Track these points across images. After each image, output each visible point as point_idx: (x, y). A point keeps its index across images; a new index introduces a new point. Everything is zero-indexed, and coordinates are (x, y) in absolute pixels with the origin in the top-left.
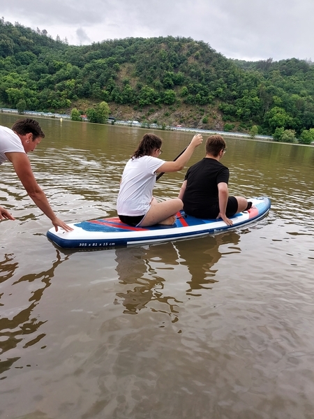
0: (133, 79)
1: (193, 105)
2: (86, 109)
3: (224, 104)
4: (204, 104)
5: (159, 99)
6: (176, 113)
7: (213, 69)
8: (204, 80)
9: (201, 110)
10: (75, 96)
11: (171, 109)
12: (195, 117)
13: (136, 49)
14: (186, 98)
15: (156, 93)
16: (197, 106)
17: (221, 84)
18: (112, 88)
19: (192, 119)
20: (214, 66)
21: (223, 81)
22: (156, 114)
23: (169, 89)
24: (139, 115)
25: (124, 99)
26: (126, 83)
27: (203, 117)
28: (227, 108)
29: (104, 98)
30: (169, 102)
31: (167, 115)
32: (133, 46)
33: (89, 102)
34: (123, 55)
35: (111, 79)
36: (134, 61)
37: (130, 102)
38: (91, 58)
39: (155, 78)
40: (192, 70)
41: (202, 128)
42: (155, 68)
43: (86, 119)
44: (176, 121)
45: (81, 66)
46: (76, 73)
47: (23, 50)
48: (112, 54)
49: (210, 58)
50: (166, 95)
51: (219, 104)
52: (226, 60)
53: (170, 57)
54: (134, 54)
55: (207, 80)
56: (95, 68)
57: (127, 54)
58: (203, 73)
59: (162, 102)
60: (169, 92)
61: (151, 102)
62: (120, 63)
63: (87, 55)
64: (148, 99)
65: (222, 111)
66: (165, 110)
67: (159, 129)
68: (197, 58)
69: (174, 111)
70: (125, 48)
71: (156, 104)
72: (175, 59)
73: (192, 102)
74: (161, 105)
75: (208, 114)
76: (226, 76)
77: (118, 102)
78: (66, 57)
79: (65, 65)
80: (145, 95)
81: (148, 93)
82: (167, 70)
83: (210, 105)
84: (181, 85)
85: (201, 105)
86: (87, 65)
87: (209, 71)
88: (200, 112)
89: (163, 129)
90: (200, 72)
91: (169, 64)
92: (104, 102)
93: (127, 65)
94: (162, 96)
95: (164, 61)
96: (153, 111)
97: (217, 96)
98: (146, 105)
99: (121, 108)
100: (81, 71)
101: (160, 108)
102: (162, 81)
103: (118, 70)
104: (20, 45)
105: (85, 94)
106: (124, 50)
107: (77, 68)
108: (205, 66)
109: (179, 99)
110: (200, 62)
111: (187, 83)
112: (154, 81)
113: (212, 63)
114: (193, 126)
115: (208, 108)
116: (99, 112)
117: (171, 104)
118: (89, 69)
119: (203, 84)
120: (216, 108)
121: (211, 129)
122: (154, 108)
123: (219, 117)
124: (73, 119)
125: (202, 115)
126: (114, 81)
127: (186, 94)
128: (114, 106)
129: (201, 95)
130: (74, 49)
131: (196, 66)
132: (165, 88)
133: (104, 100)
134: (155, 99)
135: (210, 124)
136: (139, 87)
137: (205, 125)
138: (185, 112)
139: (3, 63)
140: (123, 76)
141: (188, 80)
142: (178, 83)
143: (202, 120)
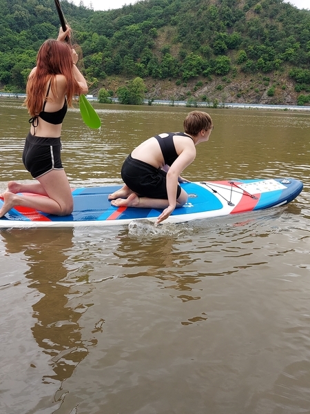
0: (174, 46)
1: (254, 73)
2: (117, 88)
3: (297, 69)
4: (269, 71)
5: (209, 69)
6: (232, 85)
7: (280, 24)
8: (267, 40)
9: (264, 79)
10: (103, 73)
11: (224, 80)
12: (257, 89)
13: (178, 8)
14: (244, 65)
15: (204, 61)
16: (259, 74)
17: (292, 43)
18: (148, 60)
19: (253, 92)
20: (281, 21)
21: (295, 40)
22: (206, 89)
23: (221, 54)
24: (183, 91)
25: (164, 73)
26: (165, 51)
27: (268, 88)
28: (300, 75)
29: (138, 73)
30: (222, 72)
31: (219, 89)
32: (173, 4)
33: (120, 79)
34: (161, 17)
35: (146, 48)
36: (175, 24)
37: (171, 76)
38: (122, 24)
39: (202, 43)
40: (252, 28)
41: (266, 103)
42: (202, 30)
43: (116, 101)
44: (232, 95)
45: (109, 36)
46: (104, 45)
47: (40, 22)
48: (148, 17)
49: (276, 10)
50: (218, 62)
51: (289, 69)
52: (297, 11)
53: (221, 13)
54: (174, 14)
55: (272, 40)
56: (126, 36)
57: (166, 16)
58: (266, 31)
59: (213, 72)
60: (221, 58)
61: (198, 73)
62: (158, 27)
63: (116, 21)
64: (194, 69)
65: (293, 78)
66: (217, 82)
67: (209, 107)
68: (257, 12)
69: (229, 82)
70: (164, 7)
71: (205, 76)
72: (229, 15)
73: (252, 69)
74: (212, 77)
75: (275, 84)
76: (298, 32)
77: (156, 77)
78: (91, 26)
79: (90, 35)
80: (191, 65)
81: (194, 63)
82: (218, 31)
83: (278, 72)
84: (238, 49)
85: (265, 73)
86: (117, 34)
87: (274, 27)
88: (263, 82)
89: (216, 107)
90: (262, 30)
91: (221, 24)
92: (138, 78)
93: (166, 29)
94: (213, 64)
95: (213, 19)
96: (201, 85)
97: (286, 60)
98: (192, 78)
99: (160, 84)
100: (109, 42)
101: (211, 80)
102: (212, 46)
103: (155, 37)
104: (36, 16)
105: (115, 70)
106: (162, 11)
107: (104, 37)
108: (268, 21)
109: (234, 67)
110: (262, 17)
111: (245, 46)
112: (202, 47)
113: (278, 16)
114: (255, 100)
115: (275, 76)
116: (133, 91)
117: (225, 74)
118: (119, 38)
119: (267, 45)
120: (286, 75)
121: (280, 103)
122: (202, 81)
123: (291, 86)
124: (100, 102)
125: (267, 85)
126: (150, 51)
127: (244, 60)
128: (151, 82)
129: (265, 59)
130: (101, 14)
131: (256, 22)
132: (216, 54)
133: (138, 75)
134: (203, 69)
135: (277, 97)
136: (183, 56)
137: (271, 98)
138: (243, 83)
139: (18, 39)
140: (162, 43)
141: (246, 41)
142: (233, 46)
143: (267, 91)
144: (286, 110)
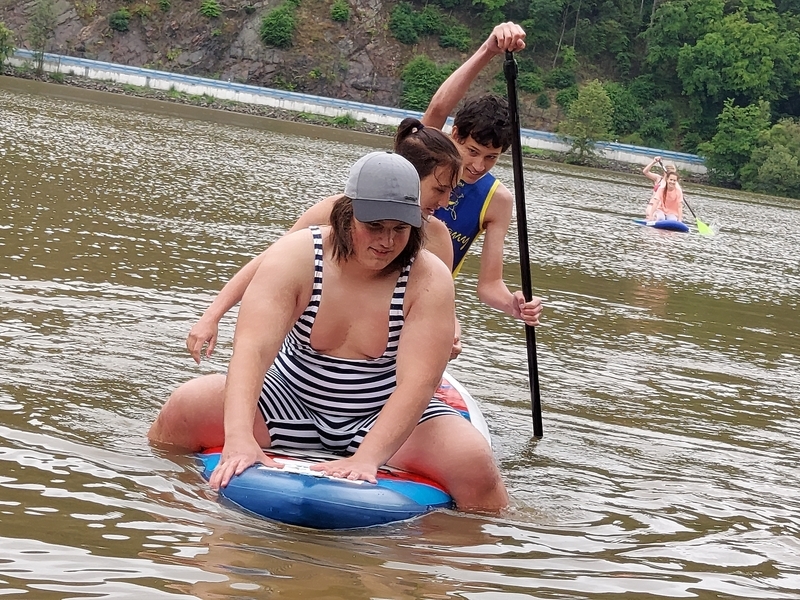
41: (256, 79)
135: (308, 53)
137: (277, 56)
143: (257, 22)
144: (346, 122)
